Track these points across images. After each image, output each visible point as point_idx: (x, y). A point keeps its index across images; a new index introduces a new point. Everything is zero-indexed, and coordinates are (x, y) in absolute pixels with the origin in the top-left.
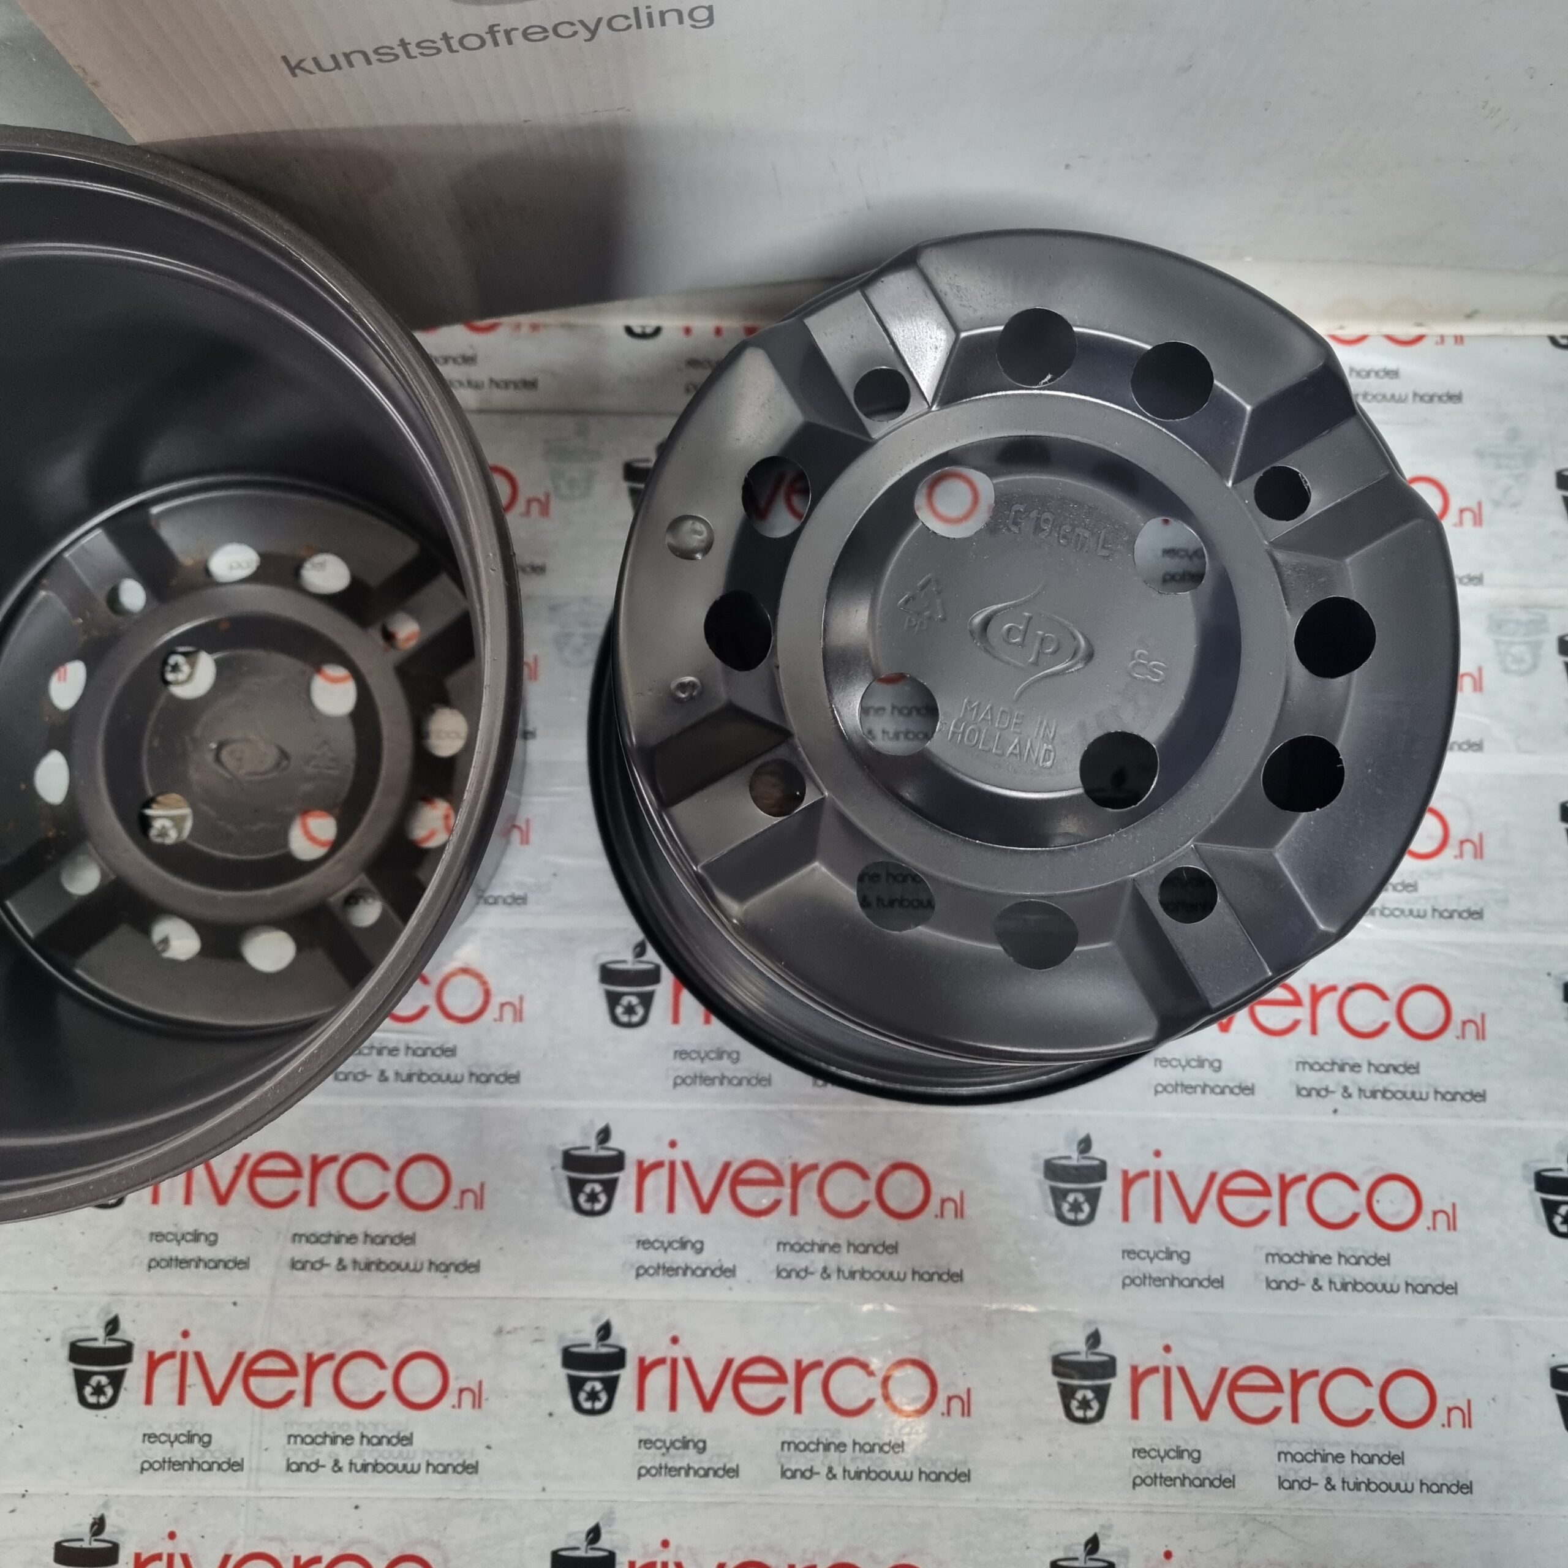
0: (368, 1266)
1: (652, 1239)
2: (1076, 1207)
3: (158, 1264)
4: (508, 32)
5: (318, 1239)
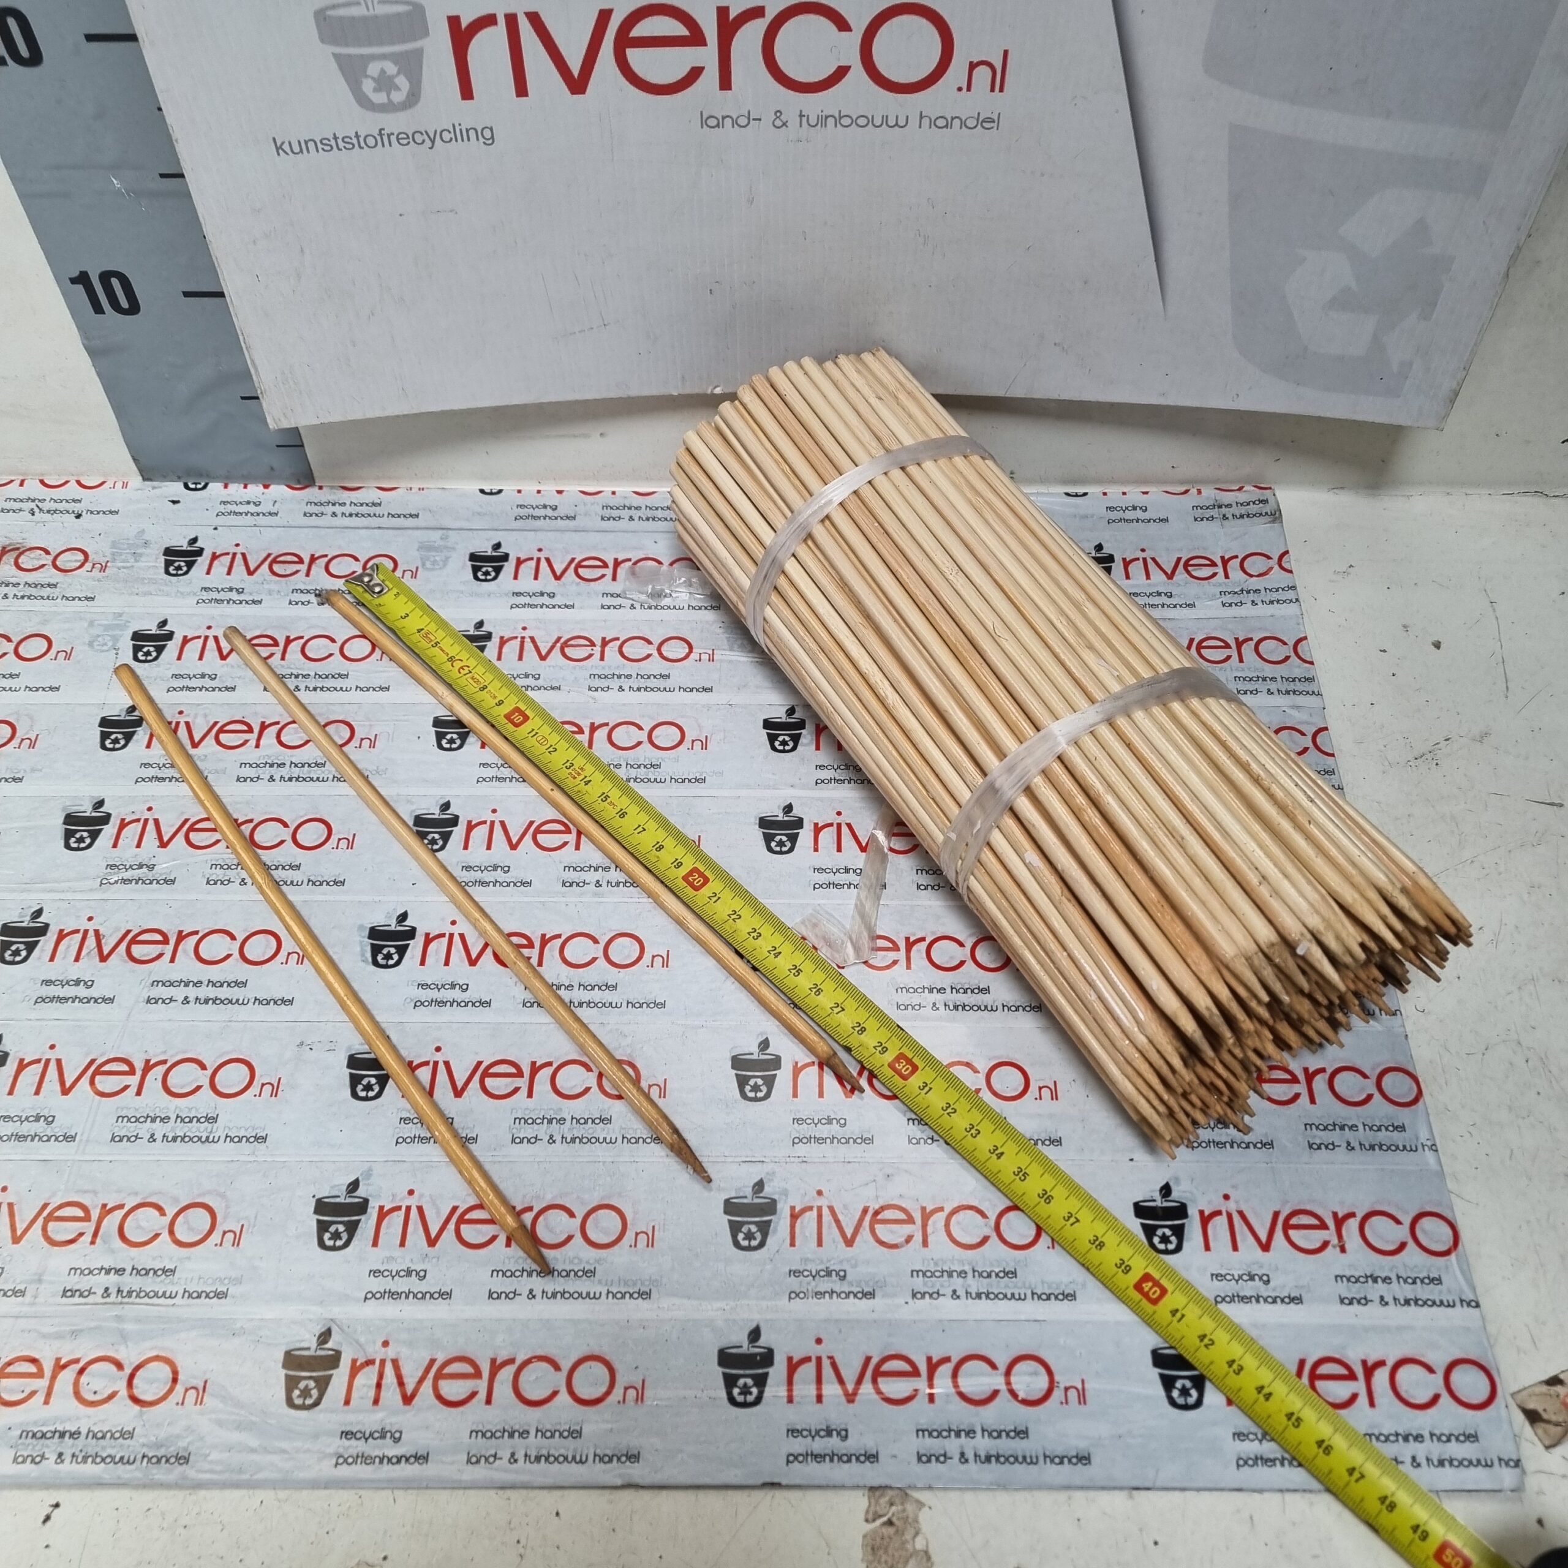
0: (207, 1001)
1: (429, 983)
3: (43, 1000)
4: (389, 136)
5: (171, 984)
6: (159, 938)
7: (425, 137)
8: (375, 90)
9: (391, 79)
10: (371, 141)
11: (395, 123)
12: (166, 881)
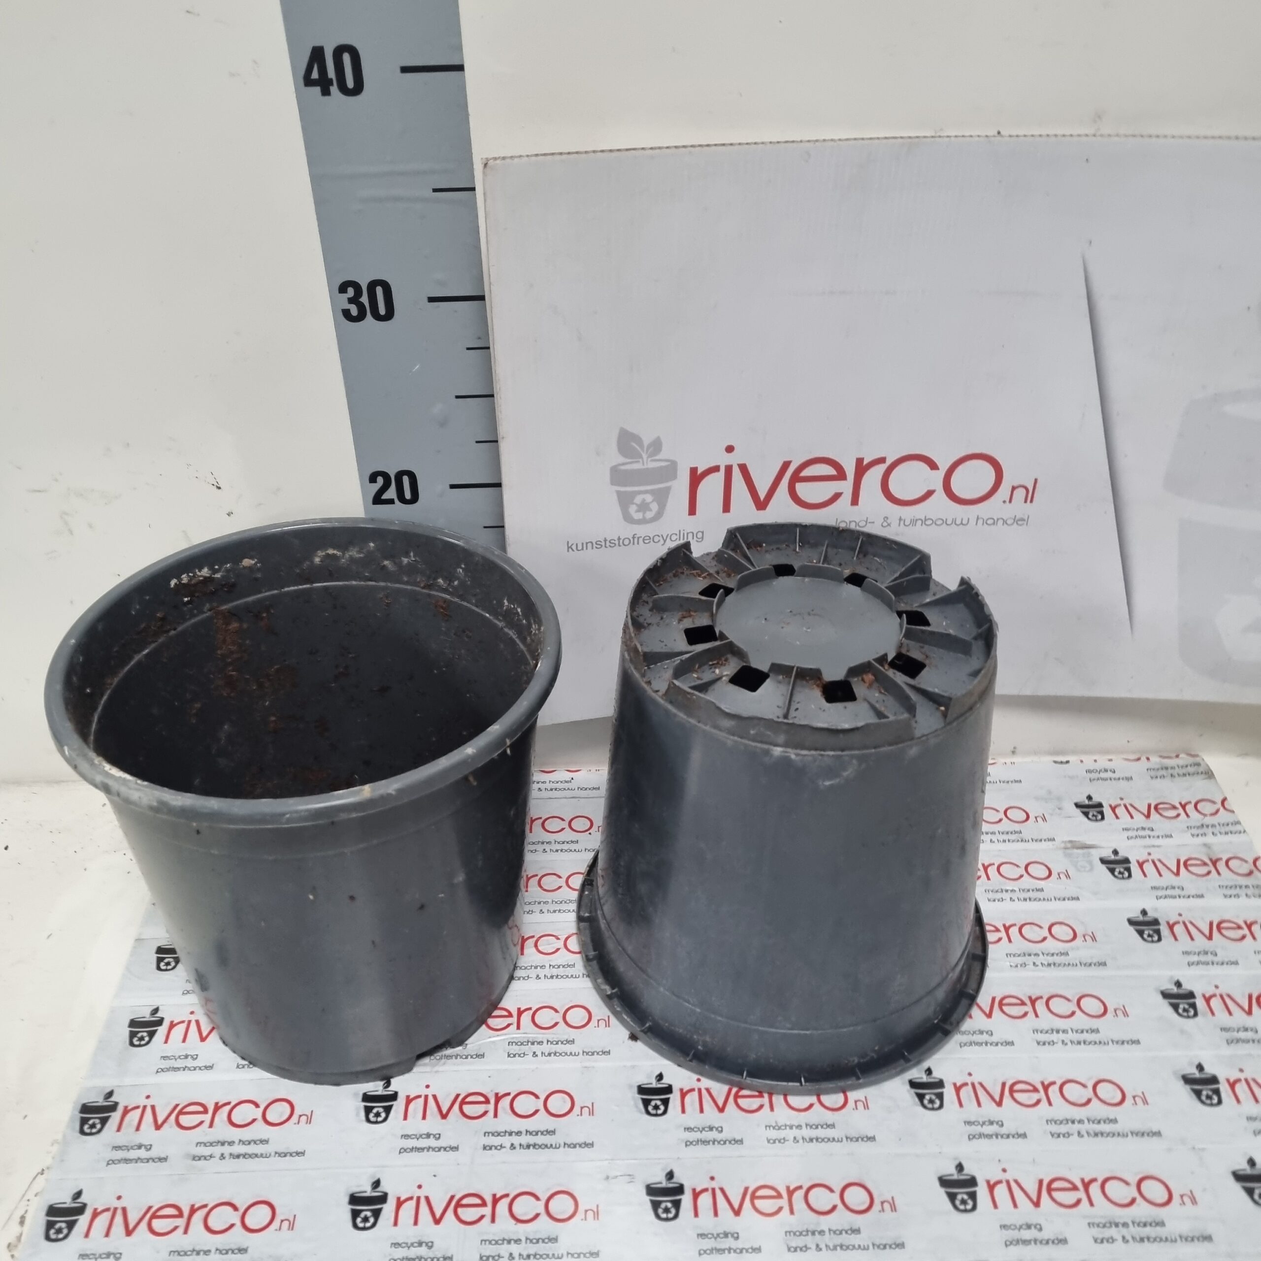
0: (528, 1147)
1: (692, 1127)
2: (931, 1101)
3: (405, 1151)
4: (638, 538)
5: (499, 1135)
6: (482, 1099)
7: (661, 538)
8: (637, 511)
9: (648, 504)
10: (627, 542)
11: (642, 530)
12: (478, 1056)
